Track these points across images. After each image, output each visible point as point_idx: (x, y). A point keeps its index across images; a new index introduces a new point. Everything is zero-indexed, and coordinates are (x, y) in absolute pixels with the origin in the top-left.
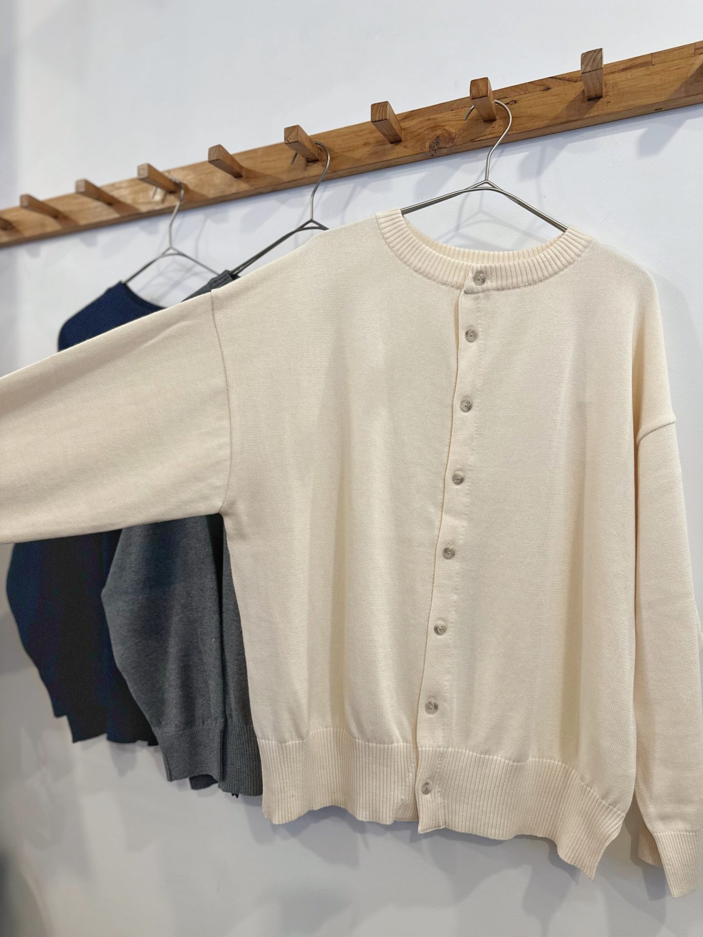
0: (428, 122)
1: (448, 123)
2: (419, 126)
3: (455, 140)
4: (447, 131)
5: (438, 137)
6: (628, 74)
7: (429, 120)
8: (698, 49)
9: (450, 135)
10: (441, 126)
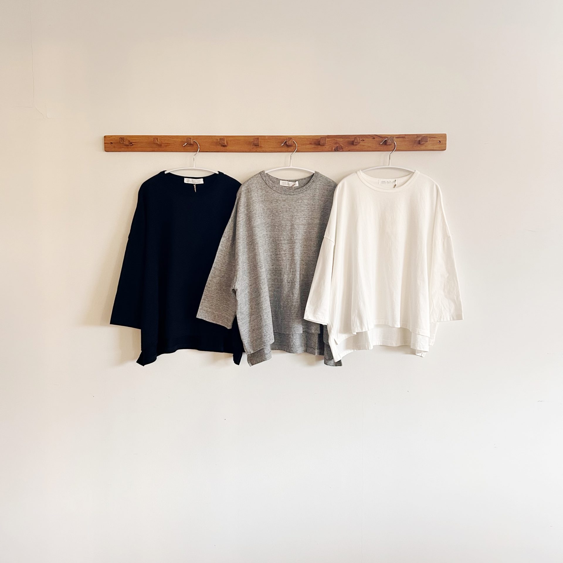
0: (334, 141)
1: (341, 143)
2: (330, 142)
3: (344, 149)
4: (341, 146)
5: (337, 147)
6: (398, 139)
7: (334, 140)
8: (419, 136)
9: (342, 147)
10: (339, 143)
